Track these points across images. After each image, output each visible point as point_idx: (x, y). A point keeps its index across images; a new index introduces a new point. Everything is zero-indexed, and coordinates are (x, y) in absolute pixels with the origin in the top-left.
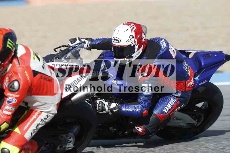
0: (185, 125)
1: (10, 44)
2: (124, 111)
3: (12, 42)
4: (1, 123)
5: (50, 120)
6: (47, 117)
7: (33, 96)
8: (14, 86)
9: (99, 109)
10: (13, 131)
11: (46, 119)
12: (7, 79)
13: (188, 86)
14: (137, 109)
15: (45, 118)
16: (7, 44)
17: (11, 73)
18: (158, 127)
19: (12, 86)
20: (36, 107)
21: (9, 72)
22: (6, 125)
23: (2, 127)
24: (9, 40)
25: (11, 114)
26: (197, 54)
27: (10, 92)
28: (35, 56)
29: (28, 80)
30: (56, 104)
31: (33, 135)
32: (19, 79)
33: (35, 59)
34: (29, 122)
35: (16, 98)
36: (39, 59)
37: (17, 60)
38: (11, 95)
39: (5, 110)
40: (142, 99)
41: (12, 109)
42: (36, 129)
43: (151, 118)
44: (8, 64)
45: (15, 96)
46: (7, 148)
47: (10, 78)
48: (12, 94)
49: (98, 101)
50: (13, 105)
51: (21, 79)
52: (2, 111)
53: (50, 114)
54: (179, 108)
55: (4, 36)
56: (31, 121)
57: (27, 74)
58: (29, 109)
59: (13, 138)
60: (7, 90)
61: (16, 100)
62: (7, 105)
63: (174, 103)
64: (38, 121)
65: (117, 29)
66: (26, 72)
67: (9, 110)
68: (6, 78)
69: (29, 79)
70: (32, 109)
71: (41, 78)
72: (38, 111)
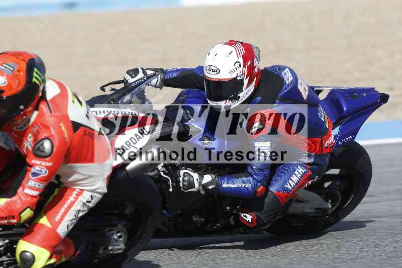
0: (312, 211)
1: (37, 76)
2: (225, 188)
3: (40, 74)
4: (22, 210)
5: (96, 203)
6: (92, 199)
7: (69, 165)
8: (43, 148)
9: (183, 185)
10: (37, 223)
11: (90, 202)
12: (30, 137)
13: (326, 145)
14: (247, 185)
15: (89, 200)
16: (33, 77)
17: (37, 126)
18: (276, 214)
19: (41, 148)
20: (74, 183)
21: (32, 126)
22: (29, 212)
23: (24, 216)
24: (36, 70)
25: (37, 195)
26: (333, 93)
27: (35, 158)
28: (75, 98)
29: (66, 138)
30: (106, 177)
31: (70, 228)
32: (52, 135)
33: (75, 103)
34: (63, 208)
35: (47, 167)
36: (81, 103)
37: (46, 105)
38: (38, 162)
39: (27, 188)
40: (254, 167)
41: (39, 185)
42: (75, 219)
43: (266, 200)
44: (32, 112)
45: (46, 164)
46: (30, 251)
47: (35, 136)
48: (39, 160)
49: (182, 172)
50: (42, 180)
51: (56, 136)
52: (24, 189)
53: (96, 194)
54: (310, 182)
55: (27, 64)
56: (66, 206)
57: (63, 128)
58: (62, 186)
59: (39, 234)
60: (32, 155)
61: (47, 171)
62: (32, 180)
63: (302, 173)
64: (78, 206)
65: (213, 52)
66: (62, 124)
67: (34, 188)
68: (28, 135)
69: (68, 135)
70: (66, 185)
71: (85, 135)
72: (76, 190)
